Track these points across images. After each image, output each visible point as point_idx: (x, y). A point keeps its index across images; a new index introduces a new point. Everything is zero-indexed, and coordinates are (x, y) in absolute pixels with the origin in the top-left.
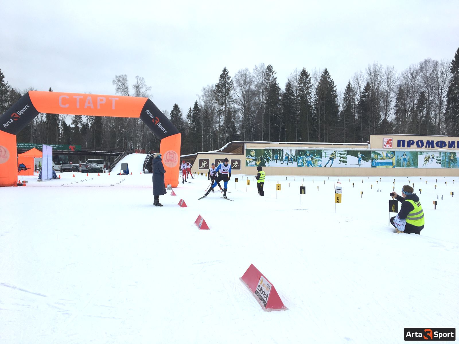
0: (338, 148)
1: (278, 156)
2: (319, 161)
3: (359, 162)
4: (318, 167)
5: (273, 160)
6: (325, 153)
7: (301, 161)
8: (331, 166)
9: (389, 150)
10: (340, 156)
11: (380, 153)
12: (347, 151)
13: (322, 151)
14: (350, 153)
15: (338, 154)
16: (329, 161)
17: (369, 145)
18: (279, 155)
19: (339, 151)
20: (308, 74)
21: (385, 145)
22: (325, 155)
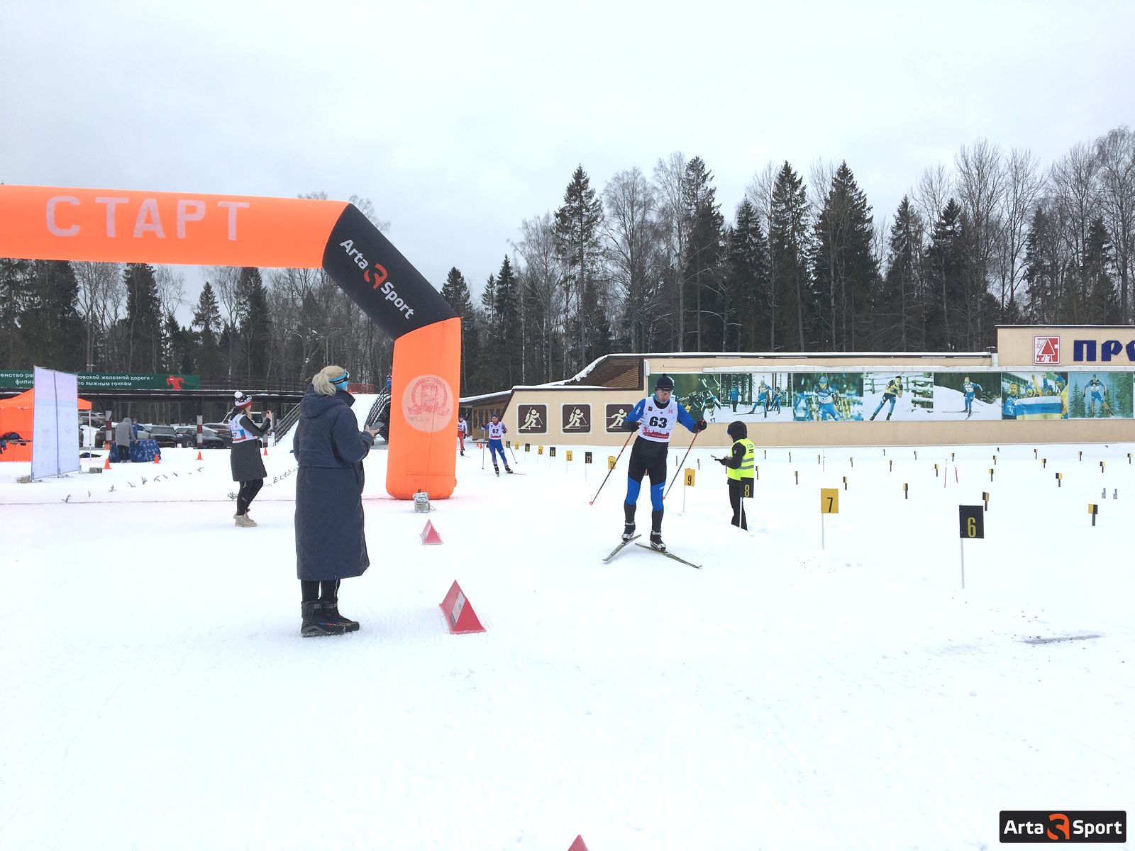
0: (908, 368)
1: (738, 393)
2: (856, 405)
3: (966, 406)
4: (851, 420)
5: (725, 403)
6: (870, 382)
7: (805, 406)
8: (888, 418)
9: (1050, 369)
10: (914, 388)
11: (1026, 379)
12: (933, 374)
13: (864, 376)
14: (940, 379)
15: (908, 383)
16: (882, 405)
17: (995, 355)
18: (740, 390)
19: (910, 374)
20: (798, 179)
21: (1040, 357)
22: (870, 387)
